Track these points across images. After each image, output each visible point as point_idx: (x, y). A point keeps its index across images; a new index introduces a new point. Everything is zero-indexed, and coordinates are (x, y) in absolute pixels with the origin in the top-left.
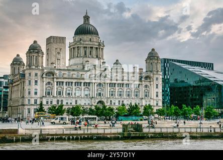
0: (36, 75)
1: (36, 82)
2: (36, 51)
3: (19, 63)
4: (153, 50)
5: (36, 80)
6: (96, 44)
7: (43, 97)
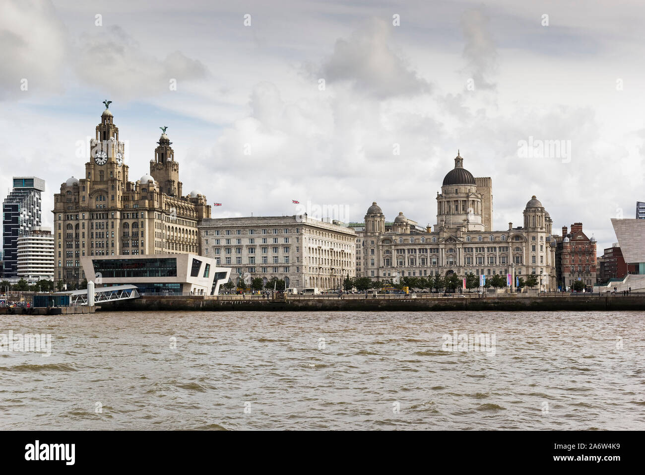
0: (373, 242)
1: (373, 250)
2: (373, 215)
3: (400, 223)
4: (534, 197)
5: (373, 248)
6: (462, 195)
7: (380, 268)
